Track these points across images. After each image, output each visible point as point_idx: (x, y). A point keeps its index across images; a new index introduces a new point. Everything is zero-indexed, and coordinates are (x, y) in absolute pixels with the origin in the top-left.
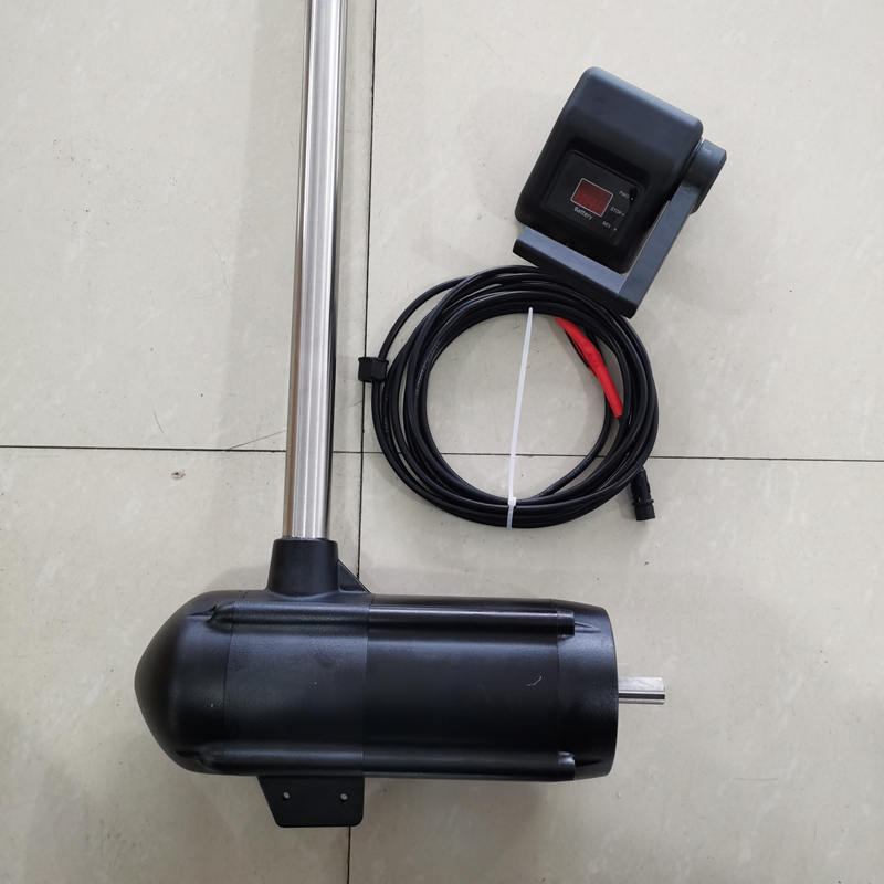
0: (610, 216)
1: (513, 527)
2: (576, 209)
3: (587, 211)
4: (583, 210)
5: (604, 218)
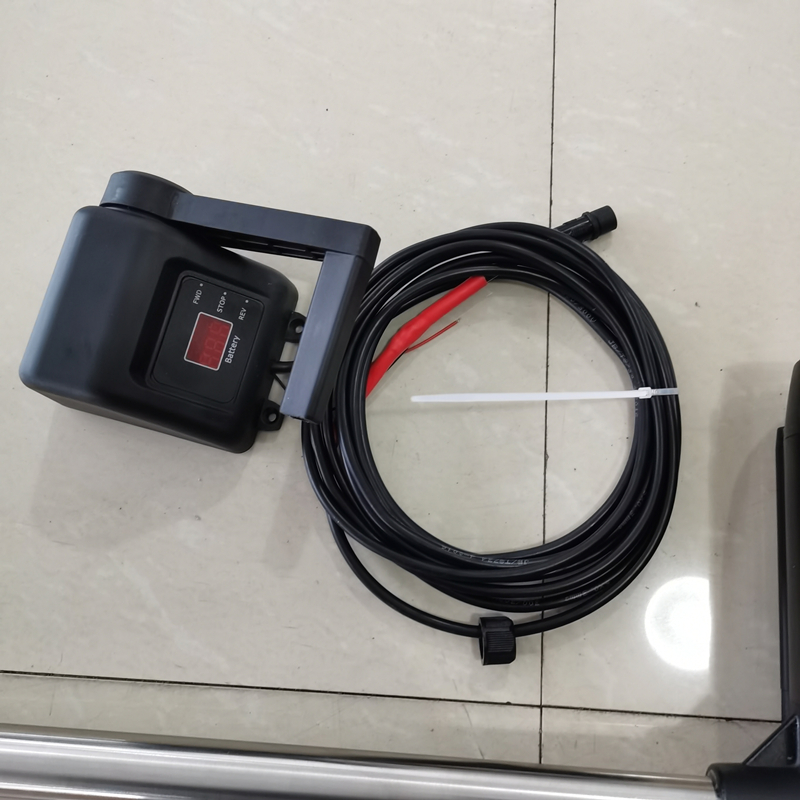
0: (230, 312)
1: (675, 386)
2: (227, 361)
3: (229, 346)
4: (228, 351)
5: (234, 319)
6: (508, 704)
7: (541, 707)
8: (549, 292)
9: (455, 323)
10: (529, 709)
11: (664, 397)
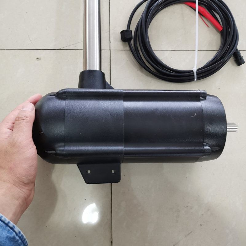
1: (197, 80)
6: (110, 42)
7: (110, 50)
8: (218, 51)
9: (208, 26)
10: (109, 47)
11: (194, 75)
